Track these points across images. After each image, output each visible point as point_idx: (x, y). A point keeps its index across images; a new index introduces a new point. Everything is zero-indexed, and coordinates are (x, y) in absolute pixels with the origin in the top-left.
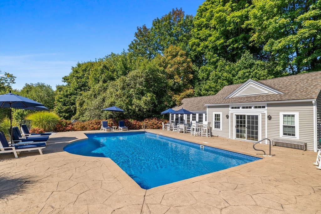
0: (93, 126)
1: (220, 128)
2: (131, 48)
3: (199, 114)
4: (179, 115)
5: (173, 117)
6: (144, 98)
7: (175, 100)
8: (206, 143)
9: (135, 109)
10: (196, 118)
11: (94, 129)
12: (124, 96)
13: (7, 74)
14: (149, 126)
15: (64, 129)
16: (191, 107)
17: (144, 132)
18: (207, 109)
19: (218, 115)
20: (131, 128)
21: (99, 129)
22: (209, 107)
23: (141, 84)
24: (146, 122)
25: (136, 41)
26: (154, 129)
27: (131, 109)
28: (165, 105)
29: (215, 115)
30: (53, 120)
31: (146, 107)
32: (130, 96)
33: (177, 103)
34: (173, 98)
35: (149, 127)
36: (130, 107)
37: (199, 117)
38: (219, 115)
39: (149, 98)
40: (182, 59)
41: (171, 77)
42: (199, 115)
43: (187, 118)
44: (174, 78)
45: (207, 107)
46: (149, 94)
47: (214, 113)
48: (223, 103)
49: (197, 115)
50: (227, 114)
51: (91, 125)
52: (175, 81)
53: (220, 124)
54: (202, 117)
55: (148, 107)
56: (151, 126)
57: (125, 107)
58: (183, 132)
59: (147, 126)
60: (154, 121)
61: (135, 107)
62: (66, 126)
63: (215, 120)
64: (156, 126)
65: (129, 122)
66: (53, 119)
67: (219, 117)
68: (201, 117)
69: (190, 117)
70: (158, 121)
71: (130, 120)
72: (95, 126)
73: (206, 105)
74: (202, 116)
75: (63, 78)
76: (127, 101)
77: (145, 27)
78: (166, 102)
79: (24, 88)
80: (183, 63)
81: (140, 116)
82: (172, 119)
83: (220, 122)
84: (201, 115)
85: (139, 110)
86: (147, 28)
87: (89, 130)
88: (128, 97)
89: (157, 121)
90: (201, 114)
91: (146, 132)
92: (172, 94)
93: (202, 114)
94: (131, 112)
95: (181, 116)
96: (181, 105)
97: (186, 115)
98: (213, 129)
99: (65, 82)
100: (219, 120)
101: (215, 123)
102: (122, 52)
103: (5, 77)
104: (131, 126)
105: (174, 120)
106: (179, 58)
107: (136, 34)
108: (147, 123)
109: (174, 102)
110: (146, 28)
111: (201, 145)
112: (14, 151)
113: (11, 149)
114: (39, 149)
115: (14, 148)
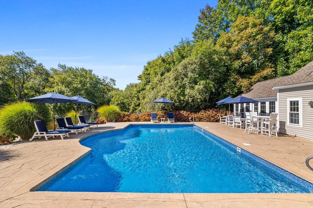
0: (145, 118)
1: (298, 123)
2: (195, 35)
3: (270, 102)
4: (245, 105)
5: (237, 107)
6: (197, 87)
7: (241, 86)
8: (246, 145)
9: (188, 100)
10: (265, 108)
11: (146, 120)
12: (176, 86)
13: (111, 79)
14: (205, 118)
15: (122, 120)
16: (261, 93)
17: (192, 125)
18: (278, 94)
19: (294, 102)
20: (183, 120)
21: (149, 120)
22: (281, 91)
23: (193, 71)
24: (202, 113)
25: (199, 26)
26: (210, 121)
27: (183, 100)
28: (228, 93)
29: (291, 102)
30: (115, 112)
31: (200, 97)
32: (183, 87)
33: (243, 89)
34: (238, 84)
35: (205, 120)
36: (182, 98)
37: (270, 107)
38: (298, 102)
39: (202, 86)
40: (255, 30)
41: (238, 56)
42: (270, 104)
43: (255, 108)
44: (241, 58)
45: (278, 91)
46: (202, 82)
47: (289, 100)
48: (302, 81)
49: (267, 104)
50: (310, 101)
51: (143, 117)
52: (243, 61)
53: (298, 117)
54: (275, 107)
55: (202, 97)
56: (206, 119)
57: (176, 98)
58: (239, 127)
59: (202, 118)
60: (210, 112)
61: (188, 98)
62: (124, 117)
63: (291, 110)
64: (213, 118)
65: (181, 114)
66: (113, 111)
67: (298, 104)
68: (272, 106)
69: (258, 107)
70: (216, 113)
71: (182, 112)
72: (147, 118)
73: (274, 88)
74: (275, 105)
75: (138, 77)
76: (179, 91)
77: (208, 6)
78: (228, 90)
79: (126, 88)
80: (257, 34)
81: (195, 108)
82: (237, 110)
83: (298, 114)
84: (272, 104)
85: (193, 101)
86: (211, 7)
87: (142, 121)
88: (180, 87)
89: (214, 113)
90: (272, 102)
91: (194, 125)
92: (236, 78)
93: (275, 102)
94: (183, 103)
95: (246, 106)
96: (249, 92)
97: (254, 104)
98: (288, 125)
99: (139, 80)
100: (298, 111)
101: (291, 115)
102: (180, 41)
103: (110, 81)
104: (182, 118)
105: (239, 112)
106: (249, 30)
107: (200, 18)
108: (203, 115)
109: (239, 89)
110: (209, 8)
111: (237, 148)
112: (45, 135)
113: (43, 134)
114: (61, 135)
115: (45, 133)
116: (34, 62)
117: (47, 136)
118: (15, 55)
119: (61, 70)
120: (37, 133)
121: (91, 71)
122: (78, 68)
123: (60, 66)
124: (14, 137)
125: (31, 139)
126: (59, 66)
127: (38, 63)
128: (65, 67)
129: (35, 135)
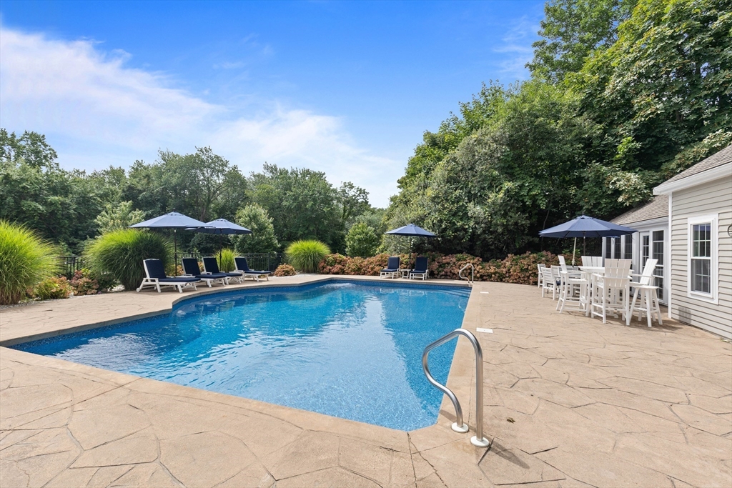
6: (493, 197)
9: (476, 228)
22: (676, 196)
23: (488, 159)
27: (464, 230)
32: (467, 198)
36: (460, 224)
45: (671, 198)
46: (507, 185)
61: (476, 223)
88: (458, 200)
112: (157, 283)
113: (154, 281)
114: (179, 284)
115: (157, 280)
116: (225, 164)
117: (160, 286)
118: (198, 152)
119: (268, 175)
120: (147, 280)
121: (321, 175)
122: (295, 170)
123: (267, 167)
124: (115, 284)
125: (138, 290)
126: (265, 168)
127: (231, 165)
128: (276, 170)
129: (144, 283)
